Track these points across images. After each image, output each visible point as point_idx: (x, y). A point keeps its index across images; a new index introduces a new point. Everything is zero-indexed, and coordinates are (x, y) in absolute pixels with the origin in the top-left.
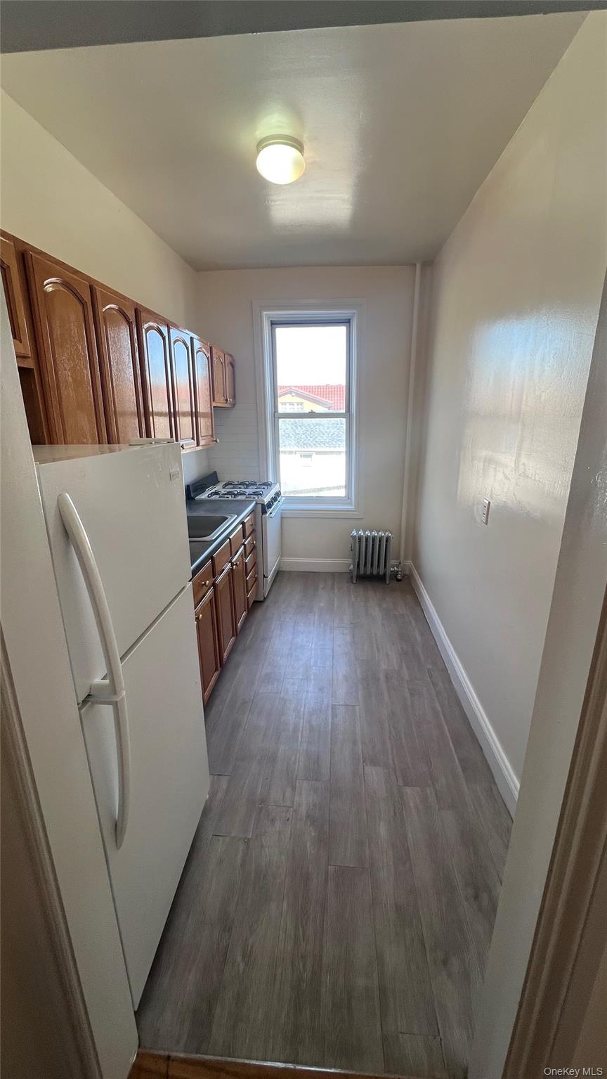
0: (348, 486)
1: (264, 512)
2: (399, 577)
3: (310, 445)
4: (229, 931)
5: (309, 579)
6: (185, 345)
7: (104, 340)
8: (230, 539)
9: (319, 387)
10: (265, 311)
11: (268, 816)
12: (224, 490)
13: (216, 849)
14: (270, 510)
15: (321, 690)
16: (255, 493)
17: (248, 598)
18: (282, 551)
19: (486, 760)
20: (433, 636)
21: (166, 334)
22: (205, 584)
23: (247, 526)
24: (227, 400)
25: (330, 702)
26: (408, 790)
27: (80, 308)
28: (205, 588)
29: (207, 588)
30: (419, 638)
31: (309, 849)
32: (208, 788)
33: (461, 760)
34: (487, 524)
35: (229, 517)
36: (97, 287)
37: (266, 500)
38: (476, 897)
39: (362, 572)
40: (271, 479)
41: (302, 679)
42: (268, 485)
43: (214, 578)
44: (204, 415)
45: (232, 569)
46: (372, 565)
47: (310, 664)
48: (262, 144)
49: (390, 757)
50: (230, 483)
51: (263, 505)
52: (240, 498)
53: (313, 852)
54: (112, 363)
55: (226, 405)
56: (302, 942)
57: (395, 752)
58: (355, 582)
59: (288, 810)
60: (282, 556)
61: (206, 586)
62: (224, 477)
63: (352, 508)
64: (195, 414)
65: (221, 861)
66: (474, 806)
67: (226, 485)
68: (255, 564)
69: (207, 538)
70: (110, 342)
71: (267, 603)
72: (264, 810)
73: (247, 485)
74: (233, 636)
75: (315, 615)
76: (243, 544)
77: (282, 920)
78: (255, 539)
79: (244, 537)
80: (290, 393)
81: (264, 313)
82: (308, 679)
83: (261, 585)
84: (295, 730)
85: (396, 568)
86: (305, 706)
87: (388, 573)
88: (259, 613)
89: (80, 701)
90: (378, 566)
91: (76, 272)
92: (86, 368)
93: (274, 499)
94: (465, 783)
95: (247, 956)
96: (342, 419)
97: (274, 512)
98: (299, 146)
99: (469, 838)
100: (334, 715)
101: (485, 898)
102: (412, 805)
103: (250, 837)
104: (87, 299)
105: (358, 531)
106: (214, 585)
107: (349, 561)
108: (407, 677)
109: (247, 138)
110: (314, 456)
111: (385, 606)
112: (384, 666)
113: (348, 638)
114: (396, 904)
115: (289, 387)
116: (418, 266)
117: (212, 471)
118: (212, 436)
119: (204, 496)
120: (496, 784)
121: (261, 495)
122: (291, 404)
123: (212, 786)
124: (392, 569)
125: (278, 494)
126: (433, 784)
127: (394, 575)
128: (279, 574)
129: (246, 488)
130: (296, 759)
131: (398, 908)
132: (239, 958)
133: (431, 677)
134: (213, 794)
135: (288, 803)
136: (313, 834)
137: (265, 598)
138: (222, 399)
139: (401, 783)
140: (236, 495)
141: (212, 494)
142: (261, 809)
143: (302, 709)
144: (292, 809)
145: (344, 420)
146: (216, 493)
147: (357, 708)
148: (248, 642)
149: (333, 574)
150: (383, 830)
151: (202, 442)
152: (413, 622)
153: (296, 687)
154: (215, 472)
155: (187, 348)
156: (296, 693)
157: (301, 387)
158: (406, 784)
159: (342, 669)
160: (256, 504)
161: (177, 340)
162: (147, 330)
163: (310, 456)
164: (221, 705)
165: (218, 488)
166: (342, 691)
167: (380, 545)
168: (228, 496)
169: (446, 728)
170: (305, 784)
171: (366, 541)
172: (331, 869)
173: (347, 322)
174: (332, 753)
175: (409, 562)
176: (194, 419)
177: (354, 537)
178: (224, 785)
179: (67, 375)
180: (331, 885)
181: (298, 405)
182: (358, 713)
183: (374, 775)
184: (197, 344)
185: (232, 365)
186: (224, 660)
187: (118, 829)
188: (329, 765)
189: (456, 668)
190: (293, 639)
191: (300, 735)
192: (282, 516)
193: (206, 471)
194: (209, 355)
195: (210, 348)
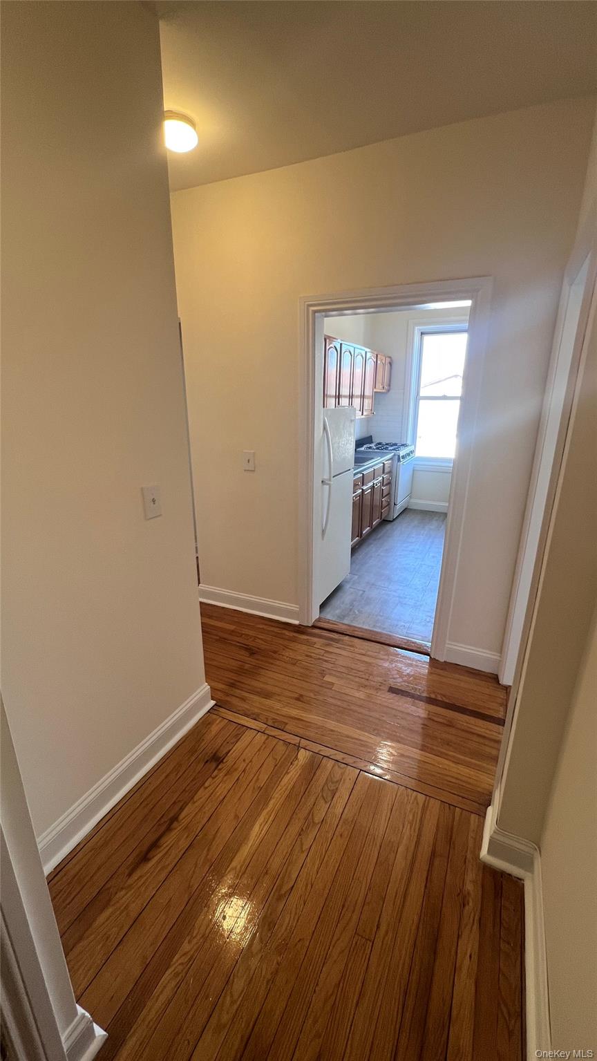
5: (428, 515)
6: (362, 356)
8: (374, 469)
10: (417, 326)
14: (404, 461)
16: (395, 450)
17: (381, 513)
18: (410, 495)
21: (352, 354)
23: (386, 467)
24: (384, 387)
37: (402, 454)
40: (409, 442)
42: (404, 445)
43: (362, 485)
44: (368, 397)
45: (373, 487)
50: (380, 444)
51: (399, 456)
55: (383, 391)
60: (409, 497)
62: (376, 440)
64: (363, 397)
67: (377, 444)
68: (389, 493)
71: (394, 523)
73: (391, 445)
74: (369, 526)
76: (383, 477)
78: (391, 476)
79: (384, 472)
83: (392, 510)
88: (389, 527)
93: (409, 455)
97: (406, 462)
106: (362, 489)
117: (369, 435)
118: (371, 410)
119: (362, 449)
121: (399, 451)
125: (411, 451)
128: (406, 509)
137: (394, 520)
138: (381, 387)
141: (367, 448)
146: (370, 448)
151: (365, 413)
154: (371, 436)
155: (363, 360)
160: (394, 455)
161: (358, 355)
162: (344, 353)
165: (372, 445)
176: (361, 399)
184: (369, 355)
185: (390, 364)
186: (363, 535)
187: (323, 532)
192: (414, 470)
193: (365, 435)
194: (375, 360)
195: (377, 355)
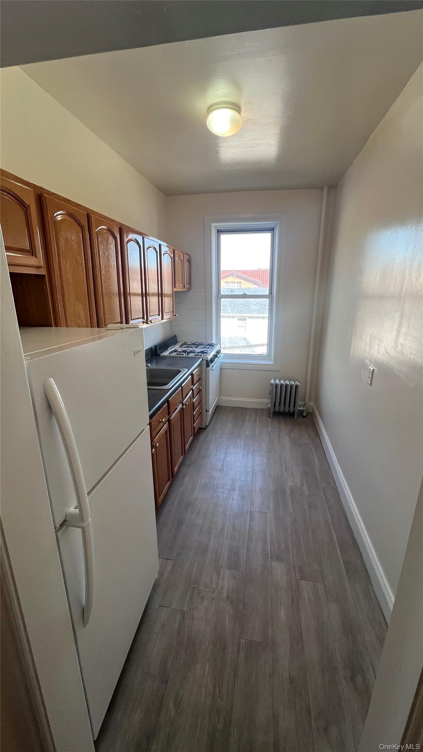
0: (269, 345)
1: (208, 366)
2: (305, 414)
3: (245, 312)
4: (165, 683)
5: (239, 413)
6: (155, 249)
7: (96, 251)
8: (182, 387)
9: (253, 271)
10: (214, 222)
11: (199, 594)
12: (181, 348)
13: (161, 616)
14: (212, 364)
15: (243, 498)
16: (202, 352)
17: (194, 427)
18: (220, 392)
19: (365, 565)
20: (328, 462)
21: (141, 244)
22: (162, 421)
23: (195, 377)
24: (184, 286)
25: (249, 508)
26: (303, 582)
27: (79, 230)
28: (161, 424)
29: (163, 424)
30: (317, 463)
31: (227, 624)
32: (158, 568)
33: (345, 563)
34: (371, 385)
35: (182, 371)
36: (92, 215)
37: (210, 357)
38: (353, 678)
39: (277, 410)
40: (214, 342)
41: (229, 489)
42: (211, 345)
43: (169, 415)
44: (167, 296)
45: (183, 408)
46: (285, 405)
47: (236, 478)
48: (210, 109)
49: (291, 555)
50: (185, 344)
51: (207, 361)
52: (191, 355)
53: (230, 626)
54: (101, 267)
55: (184, 290)
56: (218, 699)
57: (295, 552)
58: (271, 417)
59: (214, 591)
60: (220, 395)
61: (163, 423)
62: (182, 339)
63: (272, 363)
64: (161, 295)
65: (163, 626)
66: (354, 602)
67: (182, 345)
68: (200, 402)
69: (166, 387)
70: (100, 253)
71: (208, 429)
72: (196, 590)
73: (197, 346)
74: (182, 454)
75: (241, 441)
76: (192, 389)
77: (204, 679)
78: (200, 385)
79: (193, 384)
80: (232, 275)
81: (213, 224)
82: (234, 489)
84: (222, 529)
85: (302, 408)
86: (231, 510)
87: (296, 411)
88: (202, 437)
89: (58, 526)
90: (289, 406)
91: (78, 205)
92: (83, 272)
93: (215, 356)
94: (347, 581)
95: (177, 705)
96: (266, 299)
97: (215, 366)
98: (237, 108)
99: (349, 629)
100: (252, 519)
101: (359, 679)
102: (306, 595)
103: (185, 610)
104: (85, 224)
105: (275, 380)
106: (169, 421)
107: (268, 401)
108: (306, 493)
109: (201, 105)
110: (248, 320)
111: (293, 436)
112: (290, 483)
113: (265, 459)
114: (290, 678)
115: (232, 271)
116: (325, 189)
117: (174, 335)
118: (173, 312)
119: (166, 353)
120: (372, 585)
121: (206, 353)
122: (233, 282)
123: (161, 567)
124: (299, 408)
125: (218, 352)
126: (323, 580)
127: (301, 412)
128: (218, 408)
129: (196, 348)
130: (221, 552)
131: (292, 680)
132: (172, 706)
133: (325, 494)
134: (161, 574)
135: (214, 586)
136: (231, 612)
137: (207, 426)
138: (181, 285)
139: (298, 577)
140: (189, 353)
141: (172, 352)
142: (194, 588)
143: (229, 513)
144: (216, 590)
145: (267, 300)
146: (175, 351)
147: (269, 514)
148: (193, 458)
149: (256, 410)
150: (283, 614)
151: (165, 317)
152: (314, 450)
153: (225, 496)
154: (176, 335)
155: (157, 252)
156: (224, 499)
157: (239, 271)
158: (302, 579)
159: (259, 483)
160: (202, 360)
161: (150, 247)
162: (128, 242)
163: (244, 320)
164: (171, 506)
165: (177, 347)
166: (258, 500)
167: (291, 391)
168: (183, 353)
169: (335, 536)
170: (227, 572)
171: (281, 388)
172: (243, 641)
173: (272, 230)
174: (248, 549)
175: (312, 404)
176: (160, 298)
177: (272, 385)
178: (170, 567)
179: (68, 276)
180: (242, 654)
181: (237, 284)
182: (269, 518)
183: (279, 569)
184: (165, 249)
185: (189, 261)
186: (175, 473)
187: (84, 612)
188: (245, 558)
189: (344, 489)
190: (225, 457)
191: (226, 532)
192: (221, 369)
193: (170, 335)
194: (172, 256)
195: (174, 251)
